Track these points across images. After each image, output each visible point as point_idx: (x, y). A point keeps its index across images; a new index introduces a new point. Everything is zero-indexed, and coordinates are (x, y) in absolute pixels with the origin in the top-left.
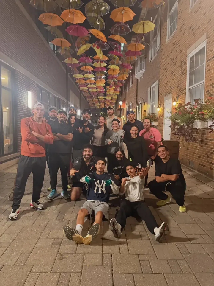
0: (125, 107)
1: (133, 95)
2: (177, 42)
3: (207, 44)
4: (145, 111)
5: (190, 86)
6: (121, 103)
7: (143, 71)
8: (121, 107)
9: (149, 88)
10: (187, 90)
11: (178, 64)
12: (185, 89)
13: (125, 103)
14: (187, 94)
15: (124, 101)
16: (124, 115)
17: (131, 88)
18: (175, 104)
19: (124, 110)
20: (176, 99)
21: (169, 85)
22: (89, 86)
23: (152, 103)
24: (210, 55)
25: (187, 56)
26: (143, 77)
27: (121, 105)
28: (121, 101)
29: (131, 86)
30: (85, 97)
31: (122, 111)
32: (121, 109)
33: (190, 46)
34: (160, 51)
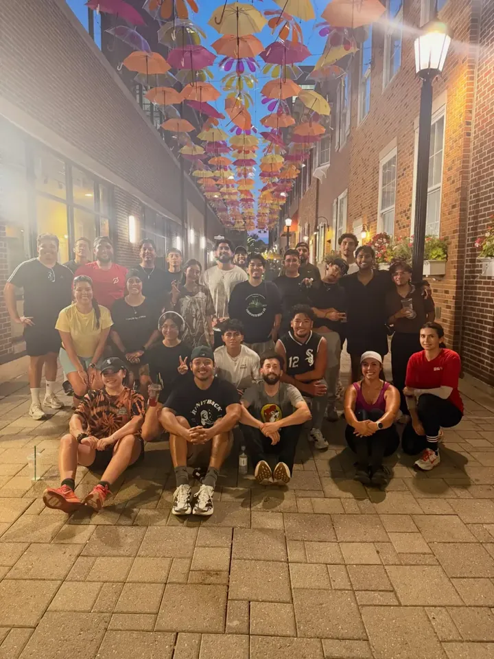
0: (297, 230)
1: (312, 208)
2: (369, 133)
3: (398, 152)
4: (329, 241)
5: (382, 208)
6: (288, 222)
7: (327, 165)
8: (288, 229)
9: (335, 200)
10: (379, 215)
11: (370, 170)
12: (377, 213)
13: (297, 222)
14: (378, 220)
15: (295, 218)
17: (308, 194)
18: (364, 235)
19: (295, 234)
20: (366, 227)
21: (359, 203)
22: (224, 189)
23: (339, 226)
24: (400, 170)
25: (379, 162)
26: (328, 177)
27: (288, 227)
28: (289, 217)
29: (307, 189)
30: (214, 209)
31: (291, 237)
32: (288, 235)
33: (382, 147)
34: (349, 138)
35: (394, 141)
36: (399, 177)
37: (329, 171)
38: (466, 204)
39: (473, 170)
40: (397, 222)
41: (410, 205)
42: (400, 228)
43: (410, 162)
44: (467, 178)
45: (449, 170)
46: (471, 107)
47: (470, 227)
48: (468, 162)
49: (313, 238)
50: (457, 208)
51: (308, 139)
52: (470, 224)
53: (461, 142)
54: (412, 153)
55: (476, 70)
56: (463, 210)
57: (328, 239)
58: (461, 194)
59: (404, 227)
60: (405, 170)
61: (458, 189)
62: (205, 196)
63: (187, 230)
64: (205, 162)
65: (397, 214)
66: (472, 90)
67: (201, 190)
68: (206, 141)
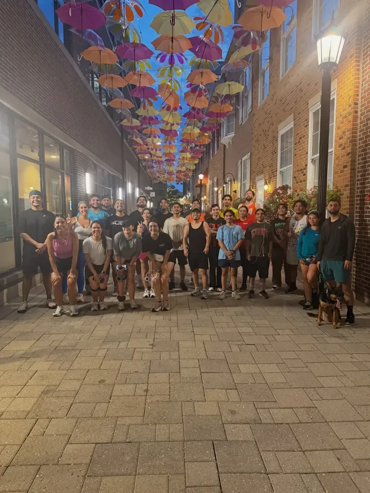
0: (207, 183)
1: (219, 165)
2: (269, 111)
3: (295, 125)
5: (281, 167)
6: (201, 176)
7: (232, 135)
8: (201, 182)
9: (239, 162)
10: (278, 172)
11: (270, 138)
12: (277, 171)
13: (207, 177)
14: (278, 177)
15: (206, 174)
16: (206, 195)
17: (216, 156)
18: (266, 187)
19: (206, 186)
20: (268, 182)
21: (261, 163)
23: (243, 181)
24: (296, 138)
25: (278, 132)
26: (232, 143)
27: (201, 180)
28: (201, 173)
29: (216, 152)
30: (144, 167)
31: (203, 188)
32: (201, 186)
33: (281, 121)
34: (252, 114)
35: (291, 117)
36: (295, 144)
37: (234, 139)
38: (355, 165)
39: (360, 140)
40: (295, 177)
41: (306, 165)
42: (297, 183)
43: (306, 132)
44: (356, 145)
45: (341, 138)
46: (358, 91)
47: (359, 182)
48: (356, 133)
49: (221, 189)
50: (349, 168)
51: (219, 115)
52: (358, 180)
53: (350, 118)
54: (307, 126)
55: (361, 64)
56: (353, 169)
57: (234, 190)
58: (352, 157)
59: (301, 182)
60: (300, 138)
61: (348, 154)
62: (138, 157)
63: (126, 183)
64: (140, 131)
65: (294, 172)
66: (358, 78)
67: (135, 153)
68: (142, 116)
